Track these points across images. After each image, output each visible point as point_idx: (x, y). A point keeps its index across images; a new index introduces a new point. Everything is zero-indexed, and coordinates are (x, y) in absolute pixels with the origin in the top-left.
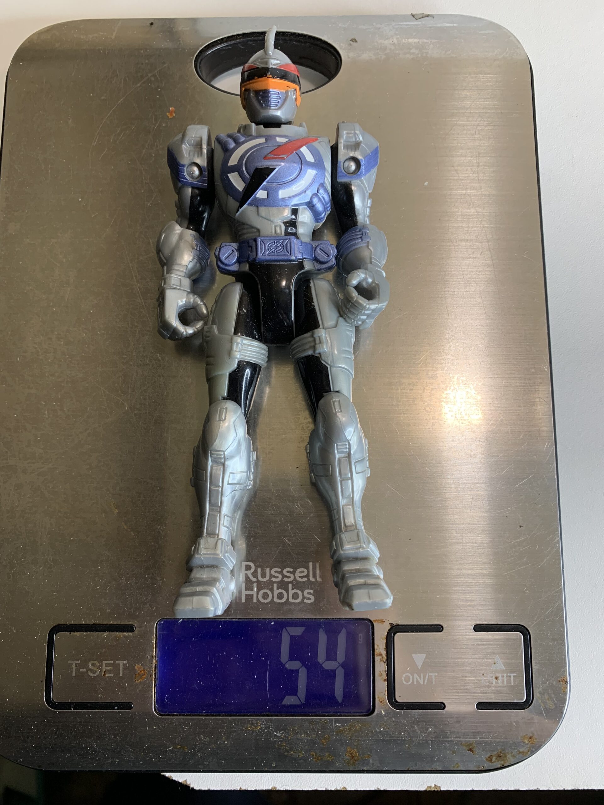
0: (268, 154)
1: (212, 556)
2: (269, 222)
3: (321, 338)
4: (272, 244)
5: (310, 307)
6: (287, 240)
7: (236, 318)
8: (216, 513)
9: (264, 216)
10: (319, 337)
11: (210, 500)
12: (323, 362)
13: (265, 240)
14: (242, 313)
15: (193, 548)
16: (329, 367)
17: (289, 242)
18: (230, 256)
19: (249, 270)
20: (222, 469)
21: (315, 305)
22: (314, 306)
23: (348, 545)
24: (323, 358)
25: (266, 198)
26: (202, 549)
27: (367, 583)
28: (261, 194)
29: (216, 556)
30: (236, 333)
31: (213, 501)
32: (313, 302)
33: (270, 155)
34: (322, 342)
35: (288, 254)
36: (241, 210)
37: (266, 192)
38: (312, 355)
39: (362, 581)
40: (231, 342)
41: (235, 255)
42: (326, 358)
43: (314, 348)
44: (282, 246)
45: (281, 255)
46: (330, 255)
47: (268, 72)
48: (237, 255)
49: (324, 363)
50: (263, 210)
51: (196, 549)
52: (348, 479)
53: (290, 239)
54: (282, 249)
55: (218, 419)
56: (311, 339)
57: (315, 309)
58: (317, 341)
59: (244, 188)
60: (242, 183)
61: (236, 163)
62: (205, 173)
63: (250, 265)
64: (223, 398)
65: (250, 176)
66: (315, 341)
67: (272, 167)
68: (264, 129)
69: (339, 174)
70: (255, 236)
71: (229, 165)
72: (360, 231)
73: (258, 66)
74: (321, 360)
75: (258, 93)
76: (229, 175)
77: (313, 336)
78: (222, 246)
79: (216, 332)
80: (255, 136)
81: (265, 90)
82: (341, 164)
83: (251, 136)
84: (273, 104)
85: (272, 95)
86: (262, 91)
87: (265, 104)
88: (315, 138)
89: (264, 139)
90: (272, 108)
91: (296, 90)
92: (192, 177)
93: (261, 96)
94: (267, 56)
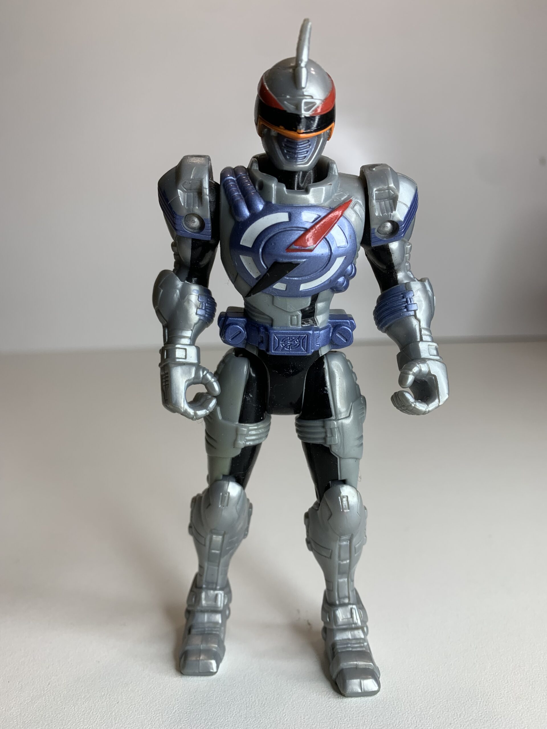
0: (291, 244)
3: (333, 430)
4: (287, 339)
5: (323, 392)
6: (305, 335)
7: (242, 405)
9: (280, 307)
10: (331, 428)
11: (209, 559)
13: (279, 333)
14: (248, 399)
16: (338, 458)
17: (306, 337)
18: (237, 336)
19: (259, 355)
20: (221, 537)
22: (327, 392)
24: (334, 449)
25: (285, 289)
27: (358, 667)
28: (279, 286)
30: (241, 420)
32: (326, 387)
33: (294, 247)
34: (334, 435)
35: (304, 350)
37: (285, 285)
38: (322, 445)
39: (353, 664)
40: (237, 431)
41: (243, 335)
42: (337, 451)
43: (324, 438)
44: (298, 341)
45: (296, 351)
48: (245, 337)
49: (334, 454)
50: (279, 300)
51: (197, 602)
52: (346, 560)
54: (298, 345)
55: (220, 506)
56: (321, 430)
57: (328, 395)
58: (329, 434)
59: (259, 276)
60: (256, 270)
61: (251, 246)
62: (209, 225)
63: (260, 352)
64: (224, 476)
65: (267, 268)
66: (326, 432)
67: (296, 263)
68: (287, 192)
69: (373, 240)
70: (267, 324)
71: (241, 244)
72: (403, 297)
73: (285, 109)
74: (331, 452)
75: (280, 138)
76: (241, 256)
77: (324, 427)
78: (227, 323)
79: (220, 417)
80: (275, 205)
81: (291, 139)
82: (375, 231)
83: (270, 204)
84: (300, 157)
85: (300, 146)
86: (288, 138)
87: (290, 156)
88: (348, 201)
89: (287, 214)
90: (299, 161)
91: (331, 128)
92: (191, 228)
93: (285, 142)
94: (298, 92)
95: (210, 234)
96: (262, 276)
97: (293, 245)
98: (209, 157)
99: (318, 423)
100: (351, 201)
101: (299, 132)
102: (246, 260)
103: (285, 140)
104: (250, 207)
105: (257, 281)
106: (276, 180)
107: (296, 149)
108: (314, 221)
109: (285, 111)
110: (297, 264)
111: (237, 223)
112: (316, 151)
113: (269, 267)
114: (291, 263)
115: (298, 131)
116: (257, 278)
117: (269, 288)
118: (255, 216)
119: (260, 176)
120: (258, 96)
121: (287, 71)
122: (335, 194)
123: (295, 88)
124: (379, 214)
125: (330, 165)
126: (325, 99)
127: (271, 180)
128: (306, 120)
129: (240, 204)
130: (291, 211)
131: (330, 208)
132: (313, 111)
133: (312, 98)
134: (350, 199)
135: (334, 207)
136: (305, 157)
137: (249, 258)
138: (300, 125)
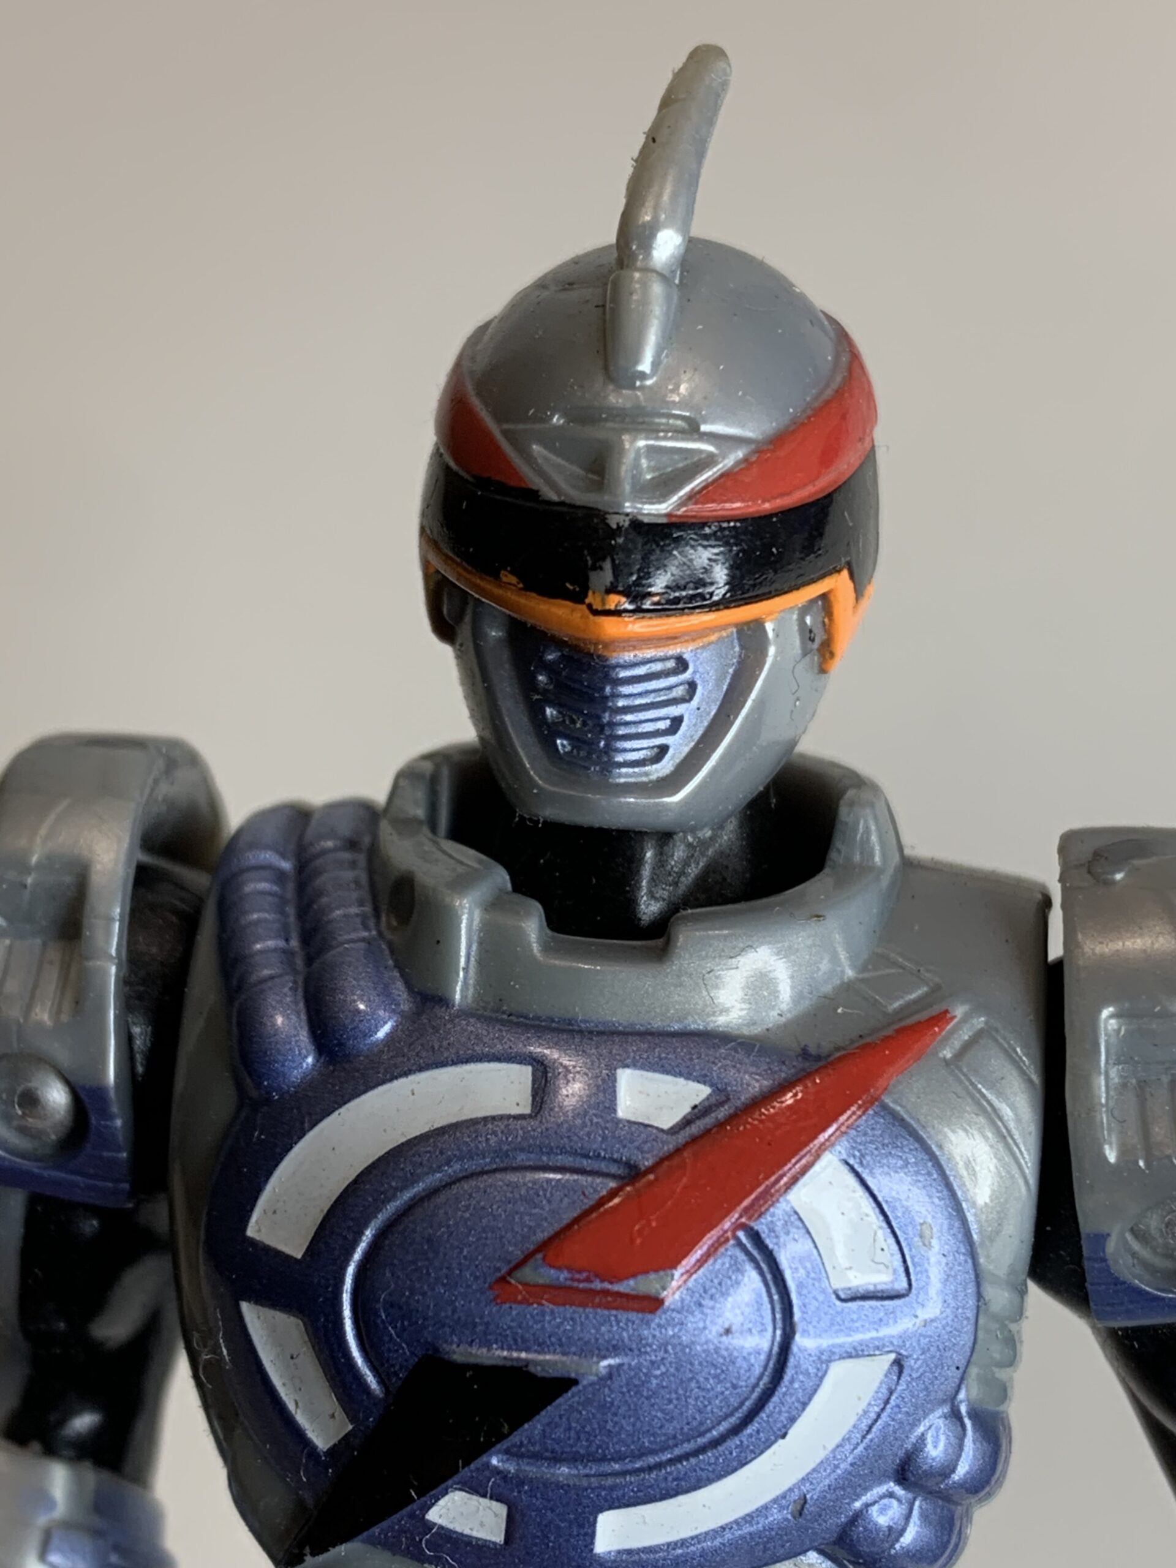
0: (529, 1257)
25: (498, 1537)
28: (464, 1512)
33: (546, 1272)
37: (500, 1510)
47: (598, 565)
60: (329, 1403)
61: (297, 1251)
62: (110, 1122)
67: (552, 1373)
68: (546, 948)
69: (1098, 1291)
71: (250, 1232)
73: (536, 482)
75: (524, 641)
76: (245, 1307)
80: (466, 1013)
81: (575, 648)
82: (1111, 1246)
83: (440, 1011)
84: (635, 750)
85: (625, 690)
86: (558, 642)
87: (577, 741)
88: (924, 1016)
89: (523, 1074)
90: (625, 776)
91: (825, 598)
92: (23, 1131)
93: (547, 667)
94: (616, 399)
95: (124, 1170)
96: (359, 1438)
97: (541, 1259)
100: (942, 1018)
101: (597, 606)
102: (271, 1338)
103: (548, 656)
105: (333, 1471)
106: (495, 880)
107: (603, 704)
108: (686, 1122)
109: (533, 494)
110: (565, 1384)
112: (733, 718)
113: (397, 1384)
114: (518, 1373)
115: (597, 598)
116: (332, 1451)
117: (399, 1519)
118: (345, 1076)
119: (413, 852)
121: (574, 295)
122: (850, 973)
123: (600, 378)
124: (1123, 1152)
125: (844, 812)
126: (777, 441)
127: (462, 883)
128: (640, 541)
129: (272, 999)
130: (552, 1054)
131: (805, 1054)
132: (691, 497)
133: (692, 429)
134: (935, 1010)
135: (826, 1046)
136: (663, 750)
137: (290, 1324)
138: (607, 565)
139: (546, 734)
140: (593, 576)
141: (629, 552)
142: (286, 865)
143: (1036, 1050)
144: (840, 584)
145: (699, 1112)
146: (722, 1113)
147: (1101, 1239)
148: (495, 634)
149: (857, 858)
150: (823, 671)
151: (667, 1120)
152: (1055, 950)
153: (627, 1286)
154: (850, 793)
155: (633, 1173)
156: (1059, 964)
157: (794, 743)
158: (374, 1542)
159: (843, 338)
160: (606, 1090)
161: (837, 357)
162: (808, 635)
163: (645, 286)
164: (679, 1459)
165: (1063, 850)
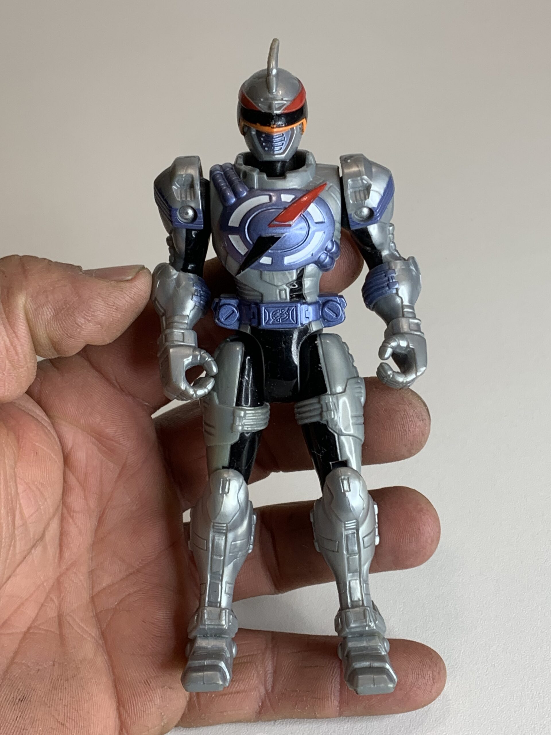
0: (272, 221)
1: (216, 627)
2: (274, 287)
3: (328, 404)
4: (276, 312)
5: (317, 370)
6: (293, 308)
7: (238, 387)
8: (217, 582)
9: (268, 281)
10: (326, 404)
11: (211, 569)
12: (330, 430)
13: (269, 307)
14: (244, 381)
15: (196, 617)
16: (336, 435)
17: (295, 310)
18: (231, 317)
19: (252, 333)
20: (224, 538)
21: (322, 367)
22: (321, 369)
23: (353, 624)
24: (330, 425)
25: (270, 263)
26: (206, 620)
27: (371, 666)
28: (265, 260)
29: (220, 627)
30: (238, 403)
31: (214, 570)
32: (320, 364)
33: (275, 223)
34: (329, 409)
35: (293, 322)
36: (242, 273)
37: (271, 259)
38: (319, 422)
39: (366, 664)
40: (234, 415)
41: (236, 315)
42: (334, 426)
43: (321, 414)
44: (287, 313)
45: (286, 324)
46: (339, 315)
47: (272, 121)
48: (237, 317)
49: (332, 431)
50: (267, 275)
51: (200, 620)
52: (355, 554)
53: (296, 307)
54: (287, 317)
55: (221, 492)
56: (318, 406)
57: (322, 371)
58: (325, 409)
59: (247, 252)
60: (244, 247)
61: (238, 226)
62: (201, 215)
63: (252, 328)
64: (224, 468)
65: (253, 243)
66: (322, 408)
67: (277, 237)
68: (268, 179)
69: (351, 224)
70: (258, 299)
71: (229, 225)
72: (385, 276)
73: (260, 109)
74: (328, 428)
75: (259, 134)
76: (230, 236)
77: (319, 402)
78: (221, 304)
79: (217, 401)
80: (257, 190)
81: (268, 134)
82: (352, 216)
83: (253, 190)
84: (277, 148)
85: (276, 139)
86: (265, 133)
87: (268, 147)
88: (323, 184)
89: (268, 197)
90: (276, 152)
91: (302, 123)
92: (185, 219)
93: (263, 137)
94: (270, 96)
95: (202, 223)
96: (249, 251)
97: (274, 221)
98: (199, 157)
99: (314, 400)
100: (326, 184)
102: (234, 239)
103: (263, 135)
104: (236, 194)
105: (245, 258)
106: (258, 170)
107: (272, 142)
108: (292, 201)
109: (260, 111)
110: (279, 238)
111: (225, 208)
112: (290, 143)
113: (255, 242)
114: (273, 237)
115: (272, 126)
116: (245, 255)
117: (256, 263)
118: (240, 201)
119: (244, 168)
120: (239, 102)
121: (261, 80)
122: (311, 179)
123: (268, 93)
124: (353, 201)
125: (307, 156)
126: (294, 100)
127: (254, 171)
128: (277, 117)
129: (227, 191)
130: (272, 194)
131: (307, 190)
132: (284, 110)
133: (282, 100)
134: (324, 183)
135: (310, 189)
136: (281, 148)
137: (237, 237)
138: (273, 121)
139: (263, 147)
140: (271, 123)
141: (276, 119)
142: (222, 173)
143: (340, 188)
144: (304, 121)
145: (293, 199)
146: (297, 199)
147: (351, 215)
148: (254, 133)
149: (310, 163)
150: (302, 134)
151: (289, 201)
152: (341, 175)
153: (287, 223)
154: (307, 154)
155: (285, 208)
156: (342, 177)
157: (297, 147)
158: (251, 268)
159: (299, 81)
160: (279, 198)
161: (299, 85)
162: (300, 129)
163: (273, 78)
164: (295, 248)
165: (340, 158)
